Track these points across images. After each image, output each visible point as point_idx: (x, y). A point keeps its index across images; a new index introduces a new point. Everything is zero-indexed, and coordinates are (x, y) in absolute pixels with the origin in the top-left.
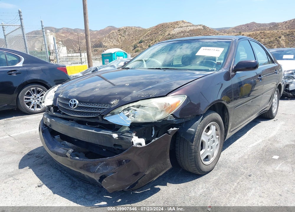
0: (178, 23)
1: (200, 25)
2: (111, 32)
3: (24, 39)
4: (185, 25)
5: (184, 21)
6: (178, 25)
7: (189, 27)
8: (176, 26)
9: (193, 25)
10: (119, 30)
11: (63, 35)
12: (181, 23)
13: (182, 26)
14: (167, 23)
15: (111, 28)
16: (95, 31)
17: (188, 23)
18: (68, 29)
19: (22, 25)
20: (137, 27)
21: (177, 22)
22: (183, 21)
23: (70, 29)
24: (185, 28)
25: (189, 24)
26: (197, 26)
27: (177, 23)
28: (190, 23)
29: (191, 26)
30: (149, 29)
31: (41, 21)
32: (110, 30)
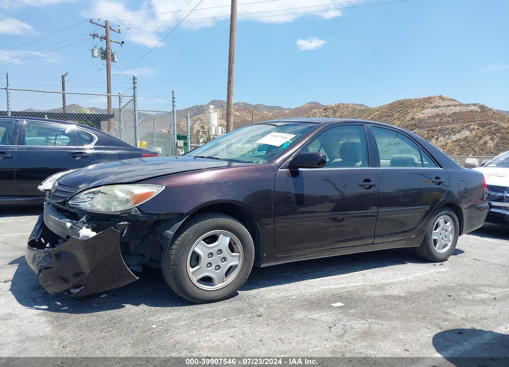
0: (431, 100)
1: (475, 105)
2: (312, 112)
3: (135, 115)
4: (445, 103)
5: (444, 96)
6: (431, 103)
7: (451, 108)
8: (427, 105)
9: (460, 105)
10: (325, 109)
11: (237, 114)
12: (436, 99)
13: (439, 105)
14: (410, 100)
15: (314, 105)
16: (286, 109)
17: (452, 100)
18: (246, 104)
19: (134, 96)
20: (357, 105)
21: (430, 98)
22: (441, 97)
23: (249, 105)
24: (445, 108)
25: (452, 103)
26: (468, 105)
27: (429, 100)
28: (455, 100)
29: (456, 106)
30: (378, 109)
31: (173, 91)
32: (311, 108)
